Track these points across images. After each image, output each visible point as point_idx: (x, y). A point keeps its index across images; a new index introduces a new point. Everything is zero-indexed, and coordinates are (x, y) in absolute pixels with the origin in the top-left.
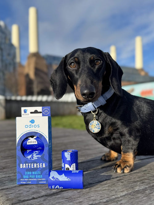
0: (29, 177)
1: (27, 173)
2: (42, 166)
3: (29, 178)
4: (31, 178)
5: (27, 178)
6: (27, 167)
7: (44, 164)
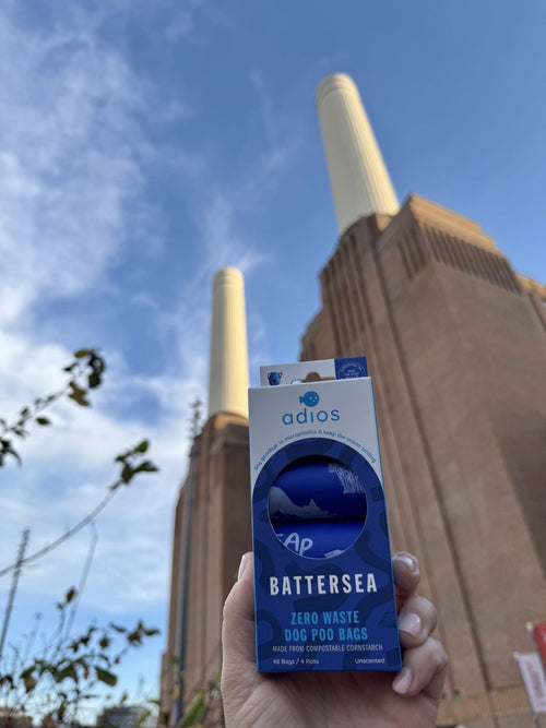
0: (310, 637)
1: (299, 618)
2: (364, 586)
3: (309, 642)
4: (318, 642)
5: (299, 643)
6: (298, 592)
7: (371, 577)
